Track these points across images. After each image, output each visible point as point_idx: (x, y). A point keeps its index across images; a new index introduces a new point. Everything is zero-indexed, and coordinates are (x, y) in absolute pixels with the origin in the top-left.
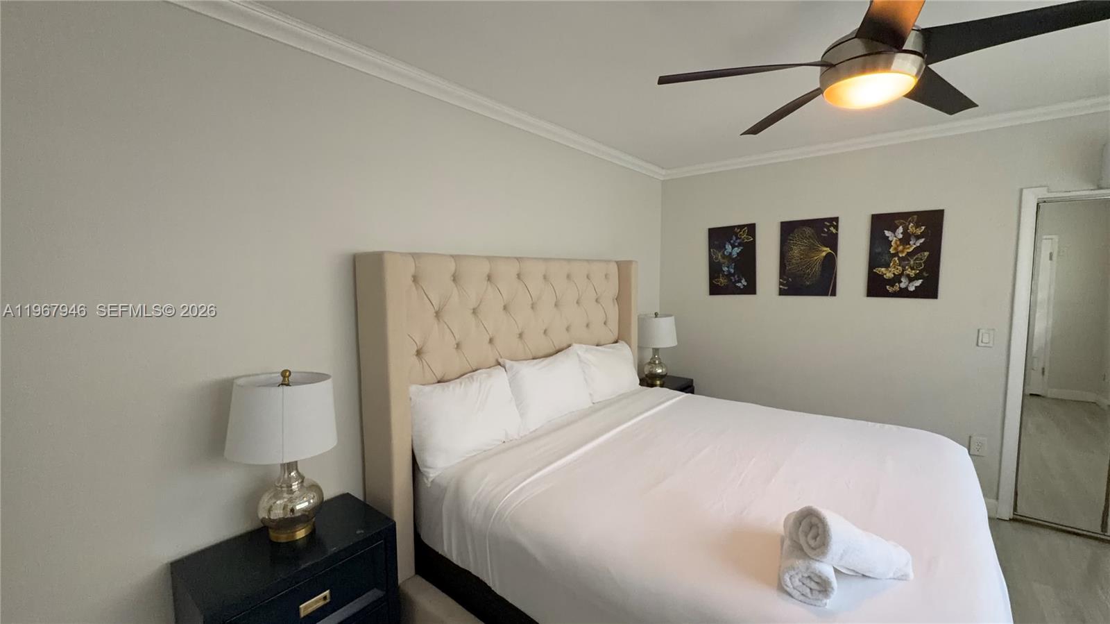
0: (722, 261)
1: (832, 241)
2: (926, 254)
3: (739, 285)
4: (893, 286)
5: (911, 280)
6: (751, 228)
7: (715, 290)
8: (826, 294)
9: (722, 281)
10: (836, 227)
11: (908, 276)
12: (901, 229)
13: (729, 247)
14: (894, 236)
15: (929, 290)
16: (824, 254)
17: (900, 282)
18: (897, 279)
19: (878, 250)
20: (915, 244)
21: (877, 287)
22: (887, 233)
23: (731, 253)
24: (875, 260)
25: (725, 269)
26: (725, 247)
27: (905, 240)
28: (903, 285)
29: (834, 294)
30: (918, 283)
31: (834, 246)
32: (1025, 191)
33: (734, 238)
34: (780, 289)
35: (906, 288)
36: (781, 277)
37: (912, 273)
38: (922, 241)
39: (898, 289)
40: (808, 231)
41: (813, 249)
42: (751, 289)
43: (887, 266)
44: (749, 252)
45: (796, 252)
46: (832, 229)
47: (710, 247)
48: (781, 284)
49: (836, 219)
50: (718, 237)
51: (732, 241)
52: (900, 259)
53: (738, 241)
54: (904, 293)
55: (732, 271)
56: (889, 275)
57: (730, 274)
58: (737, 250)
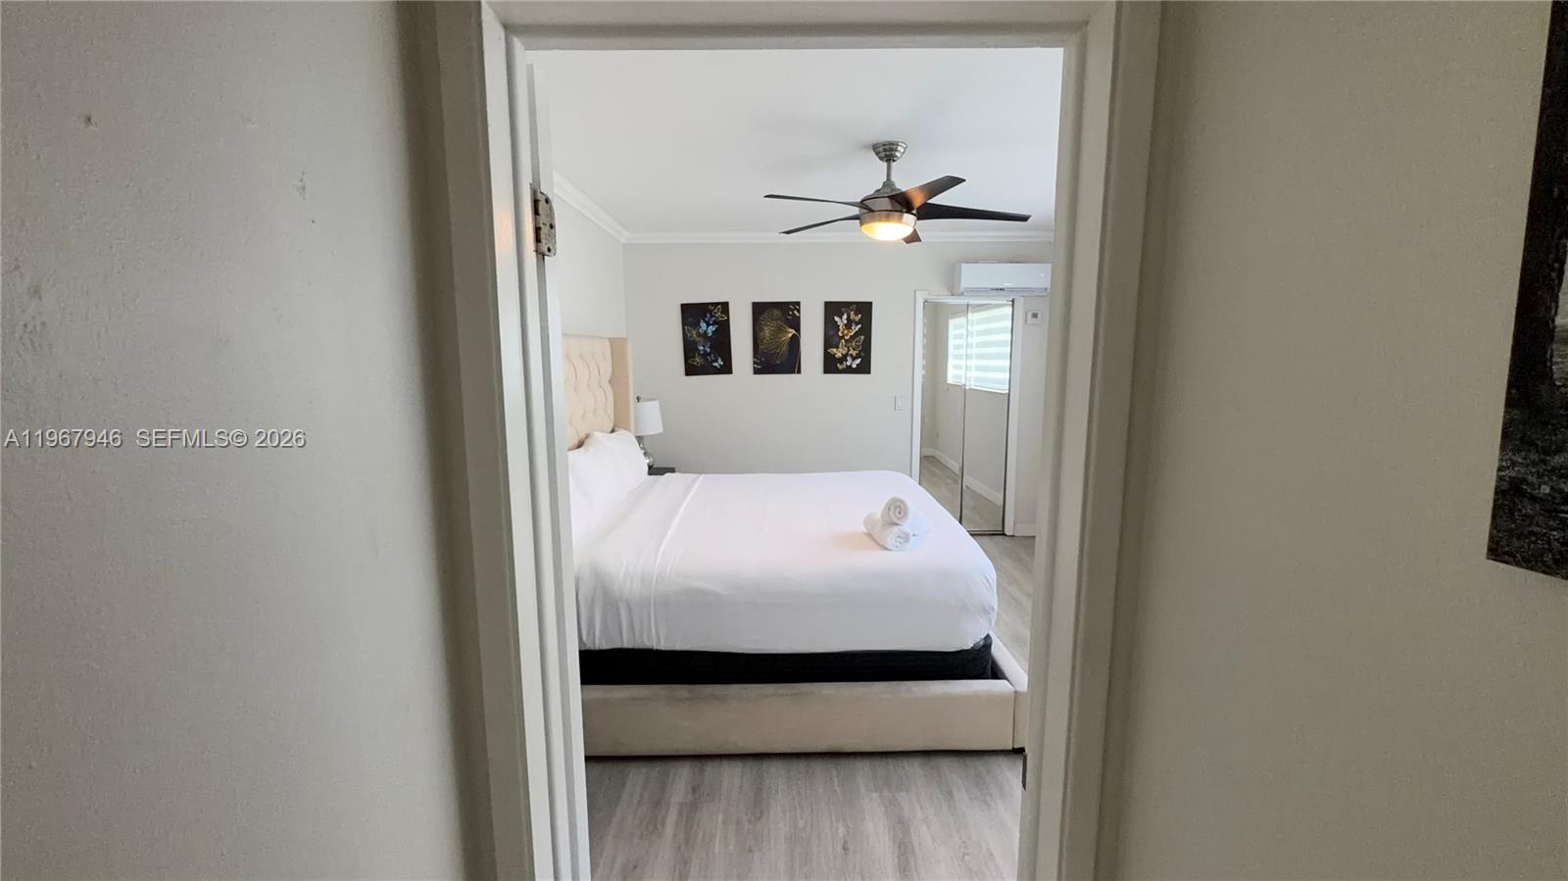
0: (698, 339)
1: (796, 324)
2: (863, 337)
3: (715, 364)
4: (841, 363)
5: (854, 359)
6: (725, 306)
7: (691, 370)
8: (793, 372)
9: (698, 360)
10: (799, 311)
11: (851, 355)
12: (845, 316)
13: (703, 325)
14: (841, 321)
15: (864, 368)
16: (790, 335)
17: (846, 360)
18: (844, 358)
19: (831, 333)
20: (856, 328)
21: (831, 365)
22: (837, 319)
23: (705, 332)
24: (830, 341)
25: (701, 348)
26: (698, 324)
27: (848, 326)
28: (849, 364)
29: (799, 372)
30: (858, 361)
31: (797, 328)
32: (918, 293)
33: (708, 315)
34: (755, 368)
35: (851, 366)
36: (754, 357)
37: (854, 353)
38: (859, 326)
39: (844, 366)
40: (777, 312)
41: (780, 330)
42: (727, 369)
43: (837, 347)
44: (724, 328)
45: (767, 332)
46: (796, 312)
47: (684, 324)
48: (755, 363)
49: (798, 303)
50: (692, 313)
51: (706, 319)
52: (846, 341)
53: (713, 319)
54: (849, 370)
55: (708, 350)
56: (839, 355)
57: (705, 355)
58: (711, 329)
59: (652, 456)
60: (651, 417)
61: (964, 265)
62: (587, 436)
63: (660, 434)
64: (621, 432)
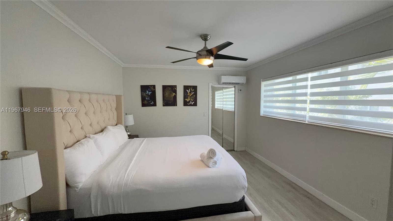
0: (146, 96)
1: (175, 92)
2: (195, 96)
3: (151, 103)
4: (189, 103)
5: (192, 102)
6: (154, 86)
7: (143, 105)
8: (175, 106)
9: (146, 102)
10: (176, 88)
11: (191, 101)
12: (190, 90)
13: (148, 92)
14: (188, 91)
15: (195, 104)
16: (174, 95)
17: (190, 102)
18: (189, 102)
20: (193, 93)
21: (186, 104)
22: (187, 90)
23: (148, 94)
24: (185, 96)
25: (147, 98)
26: (146, 91)
27: (190, 92)
28: (191, 103)
29: (176, 106)
30: (193, 102)
32: (210, 84)
33: (149, 89)
34: (163, 104)
35: (191, 104)
36: (163, 101)
37: (192, 100)
38: (194, 93)
39: (190, 104)
40: (170, 88)
41: (171, 93)
42: (155, 105)
43: (187, 99)
44: (154, 93)
45: (167, 94)
46: (175, 88)
47: (141, 92)
48: (163, 103)
49: (176, 86)
50: (144, 88)
51: (148, 90)
52: (190, 97)
53: (150, 90)
54: (191, 105)
55: (149, 99)
56: (188, 101)
57: (148, 100)
58: (150, 93)
59: (131, 132)
60: (130, 120)
61: (222, 76)
62: (105, 128)
63: (134, 125)
64: (119, 125)
